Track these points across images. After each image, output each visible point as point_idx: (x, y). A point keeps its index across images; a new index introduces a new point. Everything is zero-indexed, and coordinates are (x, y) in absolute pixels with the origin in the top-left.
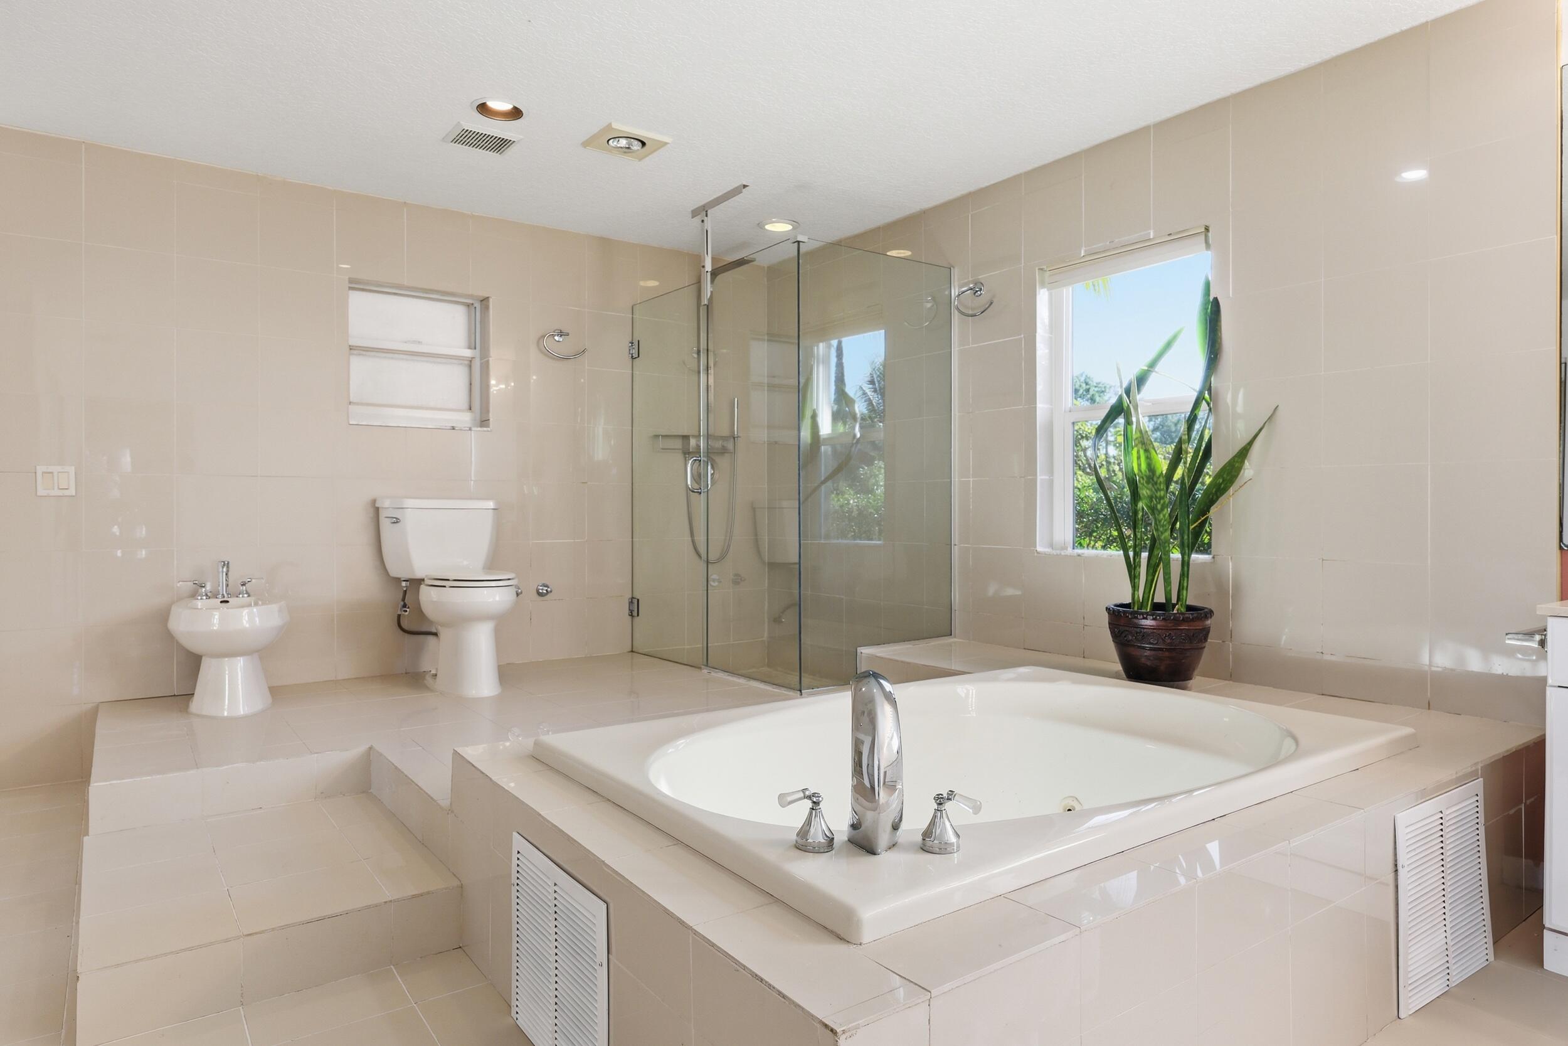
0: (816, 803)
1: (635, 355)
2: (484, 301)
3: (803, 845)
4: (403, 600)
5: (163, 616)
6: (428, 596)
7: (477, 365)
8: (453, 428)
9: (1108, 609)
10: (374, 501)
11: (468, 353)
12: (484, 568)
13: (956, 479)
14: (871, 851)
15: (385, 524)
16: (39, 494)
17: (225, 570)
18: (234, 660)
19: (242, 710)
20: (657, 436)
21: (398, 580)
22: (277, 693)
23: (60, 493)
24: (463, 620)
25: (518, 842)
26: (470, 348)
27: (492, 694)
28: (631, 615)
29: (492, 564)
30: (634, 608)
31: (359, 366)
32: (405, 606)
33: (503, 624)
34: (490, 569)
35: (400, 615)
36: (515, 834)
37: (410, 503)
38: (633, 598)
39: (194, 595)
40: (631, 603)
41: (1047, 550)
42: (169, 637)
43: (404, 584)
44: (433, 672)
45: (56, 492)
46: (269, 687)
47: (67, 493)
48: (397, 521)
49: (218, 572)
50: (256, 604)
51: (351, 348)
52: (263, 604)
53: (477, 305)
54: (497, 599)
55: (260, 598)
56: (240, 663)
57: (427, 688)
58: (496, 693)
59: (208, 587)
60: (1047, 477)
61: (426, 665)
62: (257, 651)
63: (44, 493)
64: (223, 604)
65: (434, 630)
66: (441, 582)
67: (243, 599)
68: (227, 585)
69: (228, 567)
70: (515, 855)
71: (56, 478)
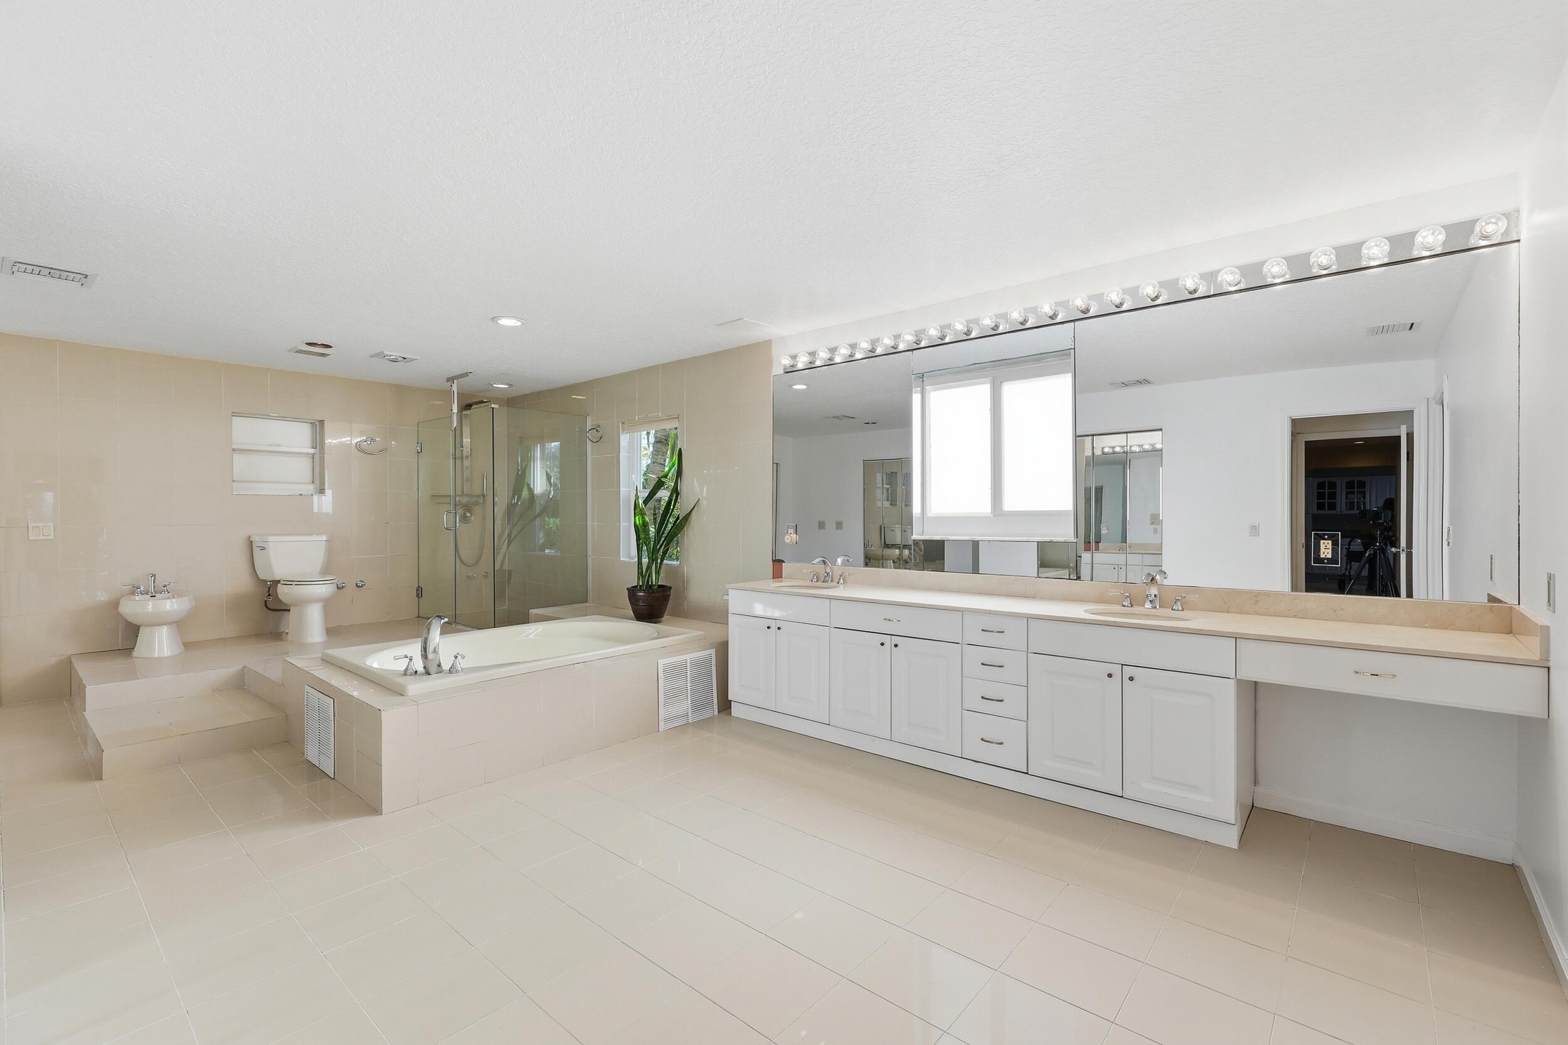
0: (411, 660)
1: (420, 451)
2: (322, 422)
3: (405, 673)
4: (269, 592)
5: (115, 604)
6: (282, 590)
7: (317, 457)
8: (301, 495)
9: (628, 589)
10: (249, 537)
11: (312, 451)
12: (320, 573)
13: (589, 523)
14: (429, 674)
15: (256, 551)
16: (30, 539)
17: (153, 578)
18: (160, 628)
19: (167, 652)
20: (434, 496)
21: (265, 581)
22: (187, 645)
23: (44, 538)
24: (304, 602)
25: (307, 688)
26: (313, 448)
27: (320, 641)
28: (418, 596)
29: (326, 570)
30: (419, 592)
31: (238, 459)
32: (269, 595)
33: (328, 605)
34: (324, 574)
35: (266, 601)
36: (306, 686)
37: (271, 538)
38: (419, 587)
39: (133, 593)
40: (418, 590)
41: (627, 560)
42: (119, 616)
43: (269, 583)
44: (287, 631)
45: (41, 537)
46: (183, 643)
47: (48, 538)
48: (263, 549)
49: (149, 580)
50: (173, 597)
51: (233, 450)
52: (178, 597)
53: (317, 424)
54: (324, 590)
55: (178, 594)
56: (165, 630)
57: (282, 640)
58: (324, 640)
59: (142, 589)
60: (627, 524)
61: (282, 629)
62: (175, 623)
63: (34, 538)
64: (152, 598)
65: (288, 608)
66: (289, 583)
67: (163, 595)
68: (154, 587)
69: (155, 577)
70: (306, 694)
71: (41, 530)
